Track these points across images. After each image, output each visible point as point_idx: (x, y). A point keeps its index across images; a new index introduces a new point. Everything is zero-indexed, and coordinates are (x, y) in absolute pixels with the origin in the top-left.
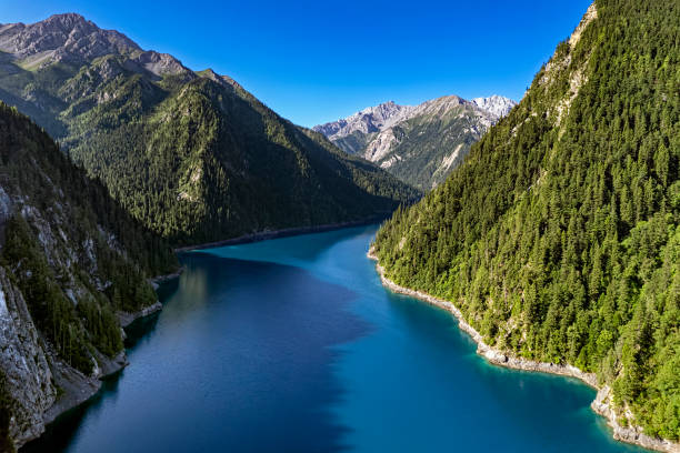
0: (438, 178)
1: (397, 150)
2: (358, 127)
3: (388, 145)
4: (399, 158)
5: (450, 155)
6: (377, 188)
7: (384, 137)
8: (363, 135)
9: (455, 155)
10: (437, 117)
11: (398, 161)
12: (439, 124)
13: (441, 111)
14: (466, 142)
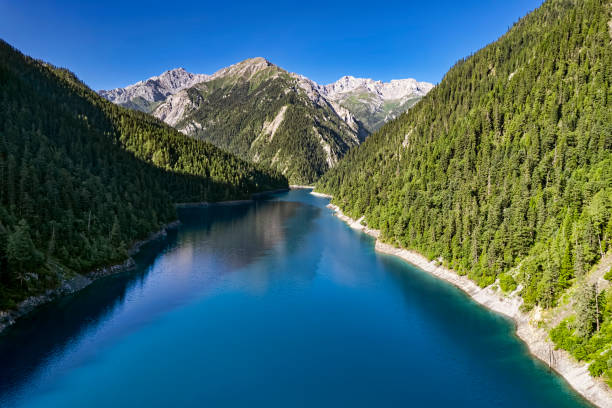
0: (260, 149)
1: (196, 115)
2: (141, 93)
3: (182, 111)
4: (199, 125)
5: (272, 118)
6: (174, 156)
7: (176, 100)
8: (147, 104)
9: (280, 118)
10: (242, 79)
11: (197, 129)
12: (247, 86)
13: (247, 73)
14: (292, 102)
